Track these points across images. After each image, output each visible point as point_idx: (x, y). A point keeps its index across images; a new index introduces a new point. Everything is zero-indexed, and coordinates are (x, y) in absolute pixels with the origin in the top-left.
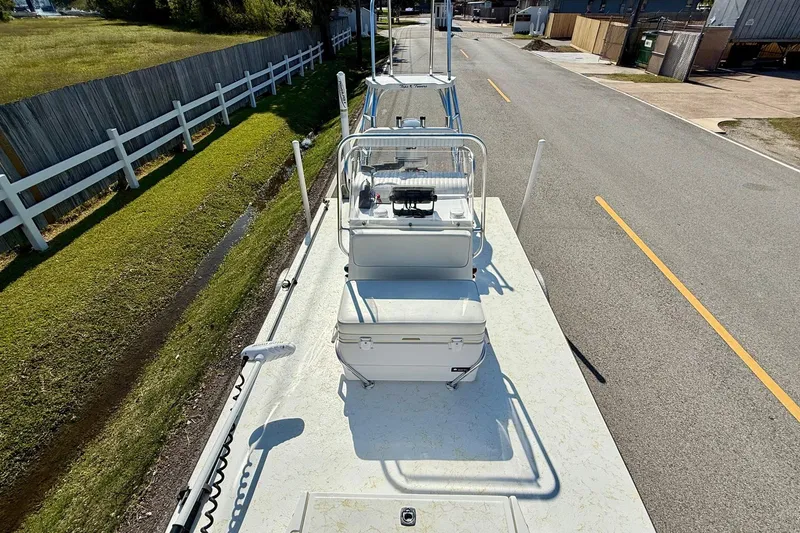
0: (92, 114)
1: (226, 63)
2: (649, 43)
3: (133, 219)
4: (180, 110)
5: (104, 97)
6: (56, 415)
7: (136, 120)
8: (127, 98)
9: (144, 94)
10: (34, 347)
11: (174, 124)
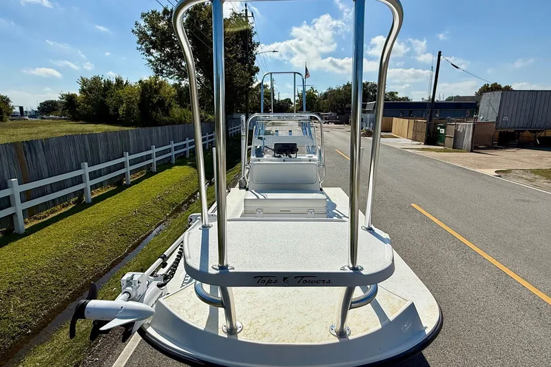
0: (75, 152)
1: (160, 135)
2: (442, 131)
3: (86, 218)
4: (127, 158)
5: (84, 145)
6: (17, 329)
7: (99, 161)
8: (98, 146)
9: (108, 146)
10: (10, 283)
11: (122, 166)
